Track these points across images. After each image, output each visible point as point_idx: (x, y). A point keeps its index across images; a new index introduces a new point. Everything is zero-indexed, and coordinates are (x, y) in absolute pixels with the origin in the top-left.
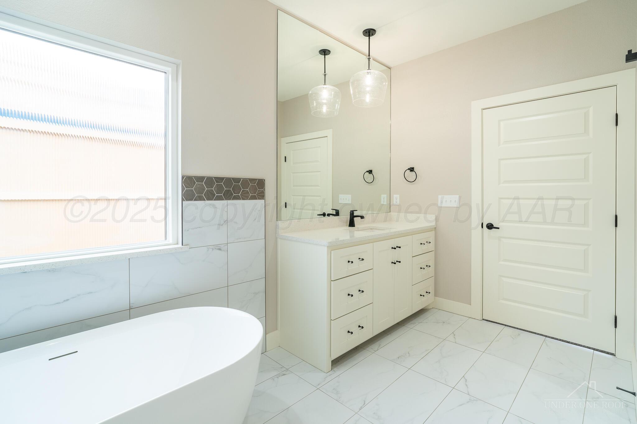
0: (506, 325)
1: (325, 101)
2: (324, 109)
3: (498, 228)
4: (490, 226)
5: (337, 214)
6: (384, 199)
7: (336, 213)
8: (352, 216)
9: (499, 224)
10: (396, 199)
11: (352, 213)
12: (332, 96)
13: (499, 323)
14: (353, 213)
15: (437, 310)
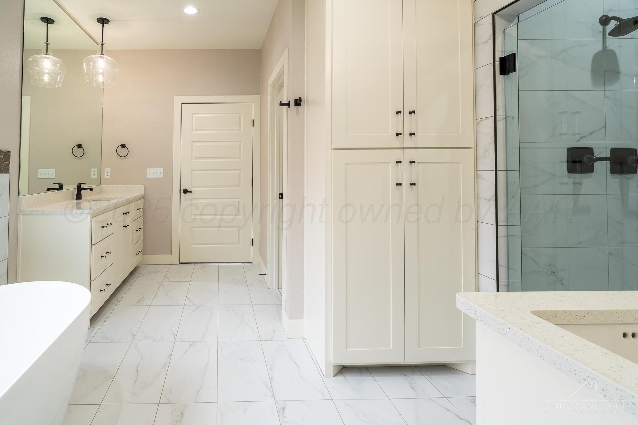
0: (195, 263)
1: (46, 71)
2: (46, 78)
3: (192, 192)
4: (186, 191)
5: (61, 187)
6: (94, 173)
7: (59, 187)
8: (80, 189)
9: (192, 189)
10: (107, 173)
11: (79, 186)
12: (58, 67)
13: (190, 263)
14: (81, 186)
15: (145, 266)
